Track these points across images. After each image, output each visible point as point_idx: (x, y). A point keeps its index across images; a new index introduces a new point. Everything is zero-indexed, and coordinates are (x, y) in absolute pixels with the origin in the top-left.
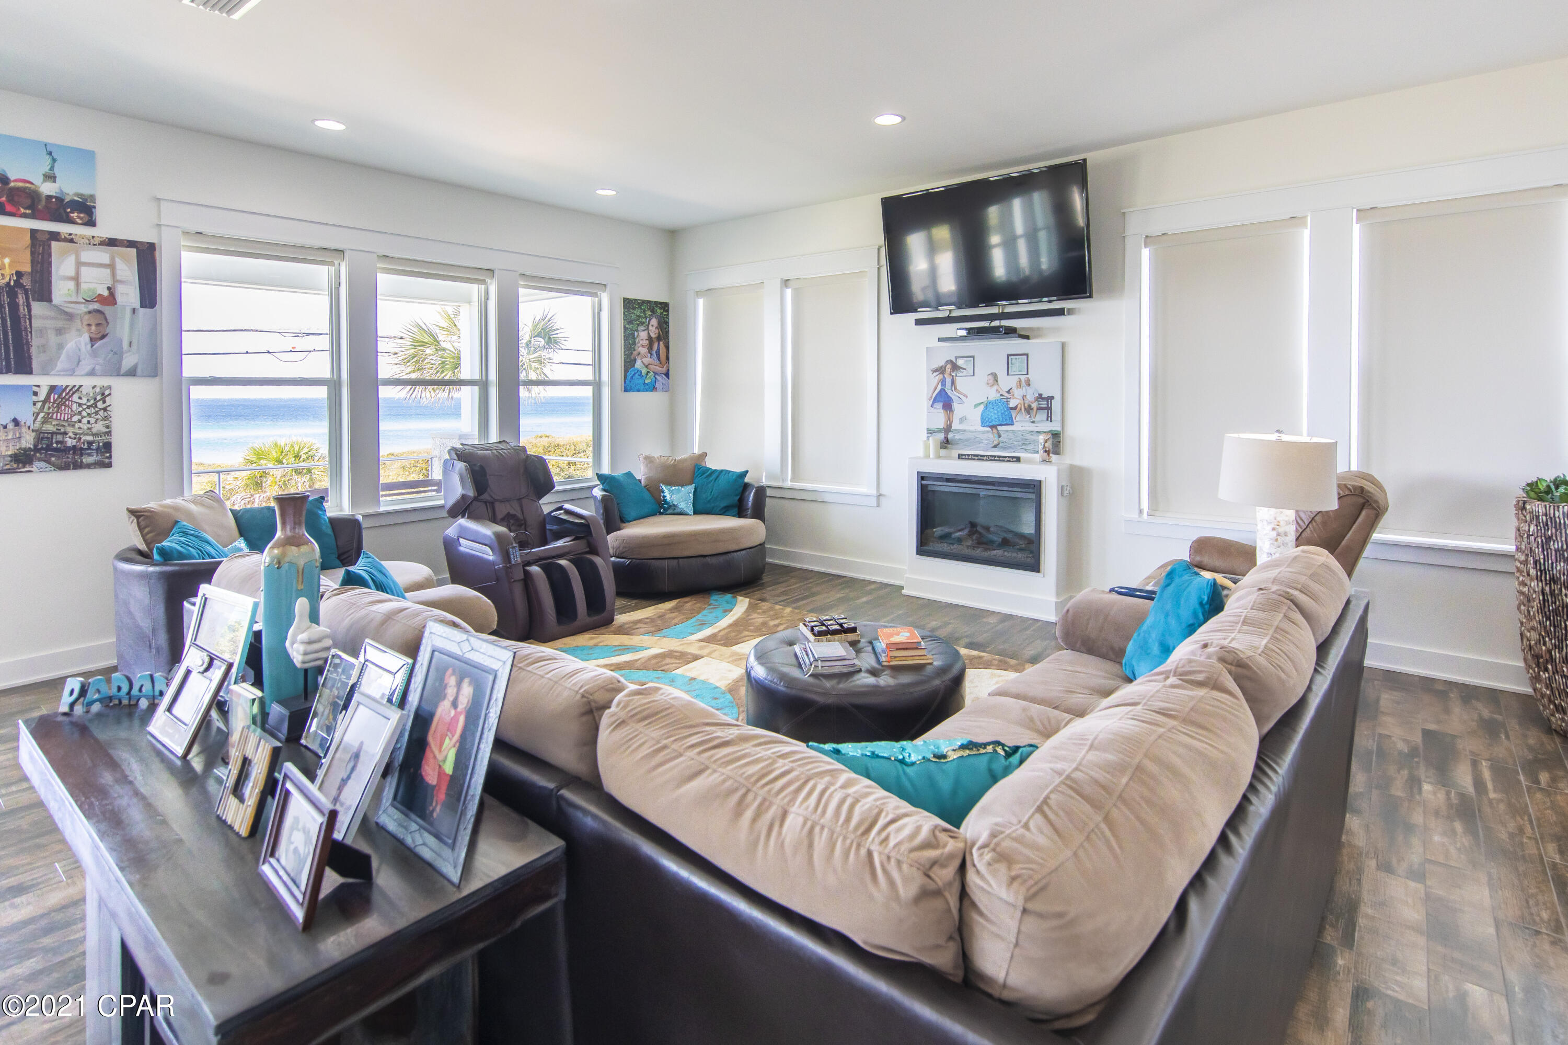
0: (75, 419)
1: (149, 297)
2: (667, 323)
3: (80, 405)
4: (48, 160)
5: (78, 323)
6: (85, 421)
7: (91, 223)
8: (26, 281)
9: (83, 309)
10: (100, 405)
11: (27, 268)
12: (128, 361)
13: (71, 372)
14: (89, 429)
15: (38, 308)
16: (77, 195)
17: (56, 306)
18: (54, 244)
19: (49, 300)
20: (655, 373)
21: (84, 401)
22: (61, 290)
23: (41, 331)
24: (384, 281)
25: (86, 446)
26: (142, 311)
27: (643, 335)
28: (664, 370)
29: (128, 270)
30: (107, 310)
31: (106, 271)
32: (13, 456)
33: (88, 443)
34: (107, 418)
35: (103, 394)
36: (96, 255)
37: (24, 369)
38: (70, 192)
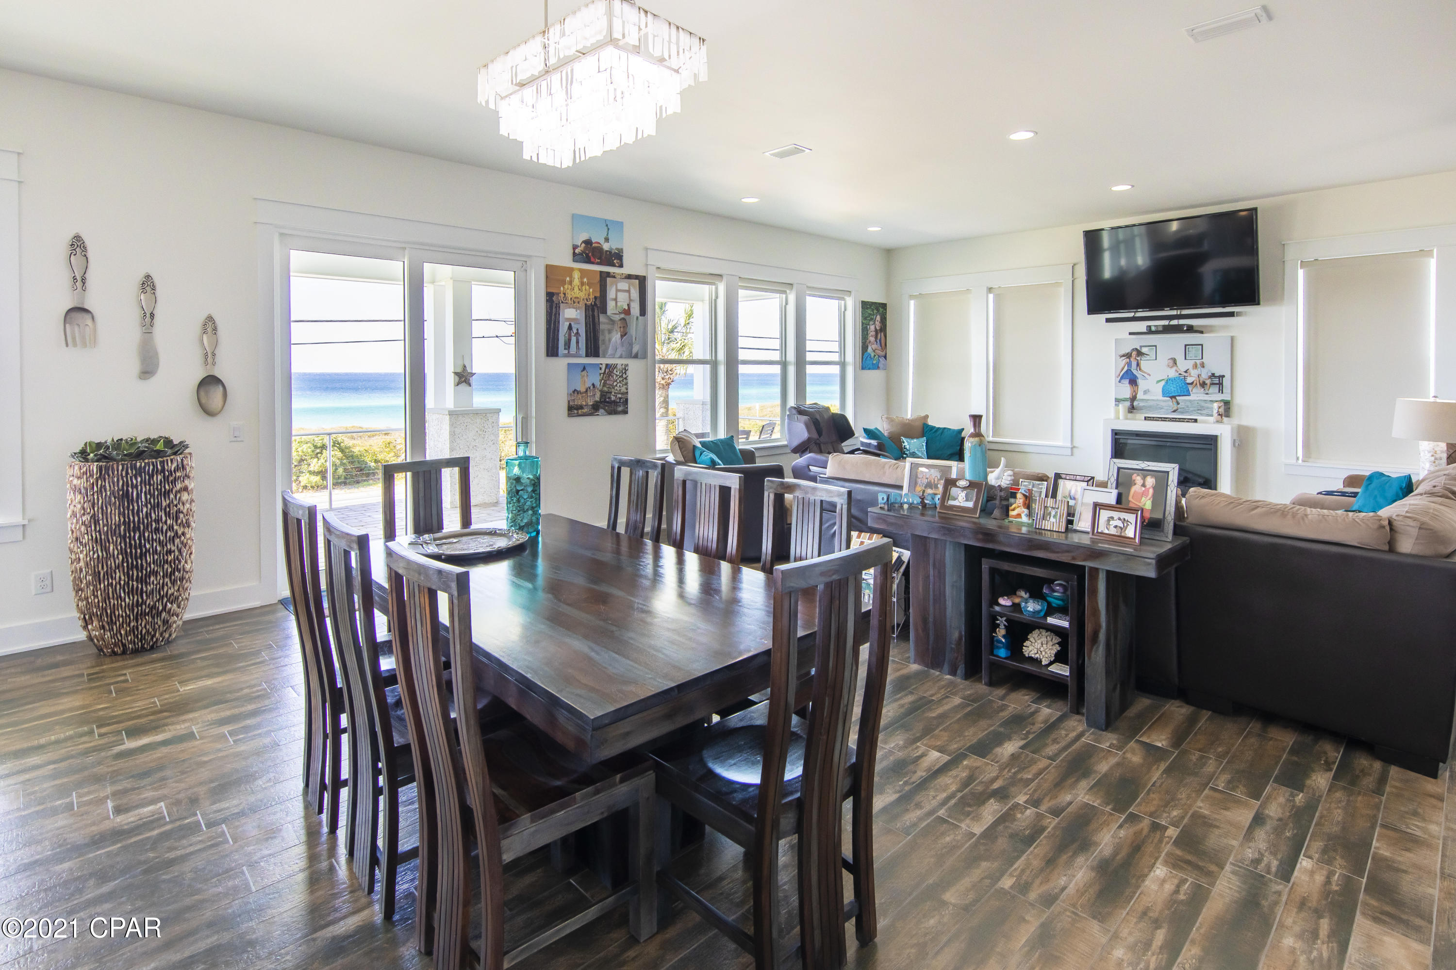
0: (615, 384)
1: (643, 312)
2: (885, 318)
3: (617, 375)
4: (606, 228)
5: (616, 327)
6: (619, 386)
7: (621, 266)
8: (598, 303)
9: (618, 317)
10: (624, 376)
11: (598, 295)
12: (635, 350)
13: (613, 356)
14: (620, 390)
15: (602, 316)
16: (617, 249)
18: (608, 279)
19: (606, 313)
20: (879, 356)
21: (618, 373)
22: (611, 305)
23: (603, 331)
24: (742, 293)
25: (619, 401)
26: (640, 318)
27: (872, 328)
28: (883, 353)
29: (635, 294)
30: (627, 317)
31: (627, 294)
32: (593, 405)
33: (620, 398)
34: (626, 384)
35: (625, 370)
36: (623, 285)
37: (596, 354)
38: (614, 248)
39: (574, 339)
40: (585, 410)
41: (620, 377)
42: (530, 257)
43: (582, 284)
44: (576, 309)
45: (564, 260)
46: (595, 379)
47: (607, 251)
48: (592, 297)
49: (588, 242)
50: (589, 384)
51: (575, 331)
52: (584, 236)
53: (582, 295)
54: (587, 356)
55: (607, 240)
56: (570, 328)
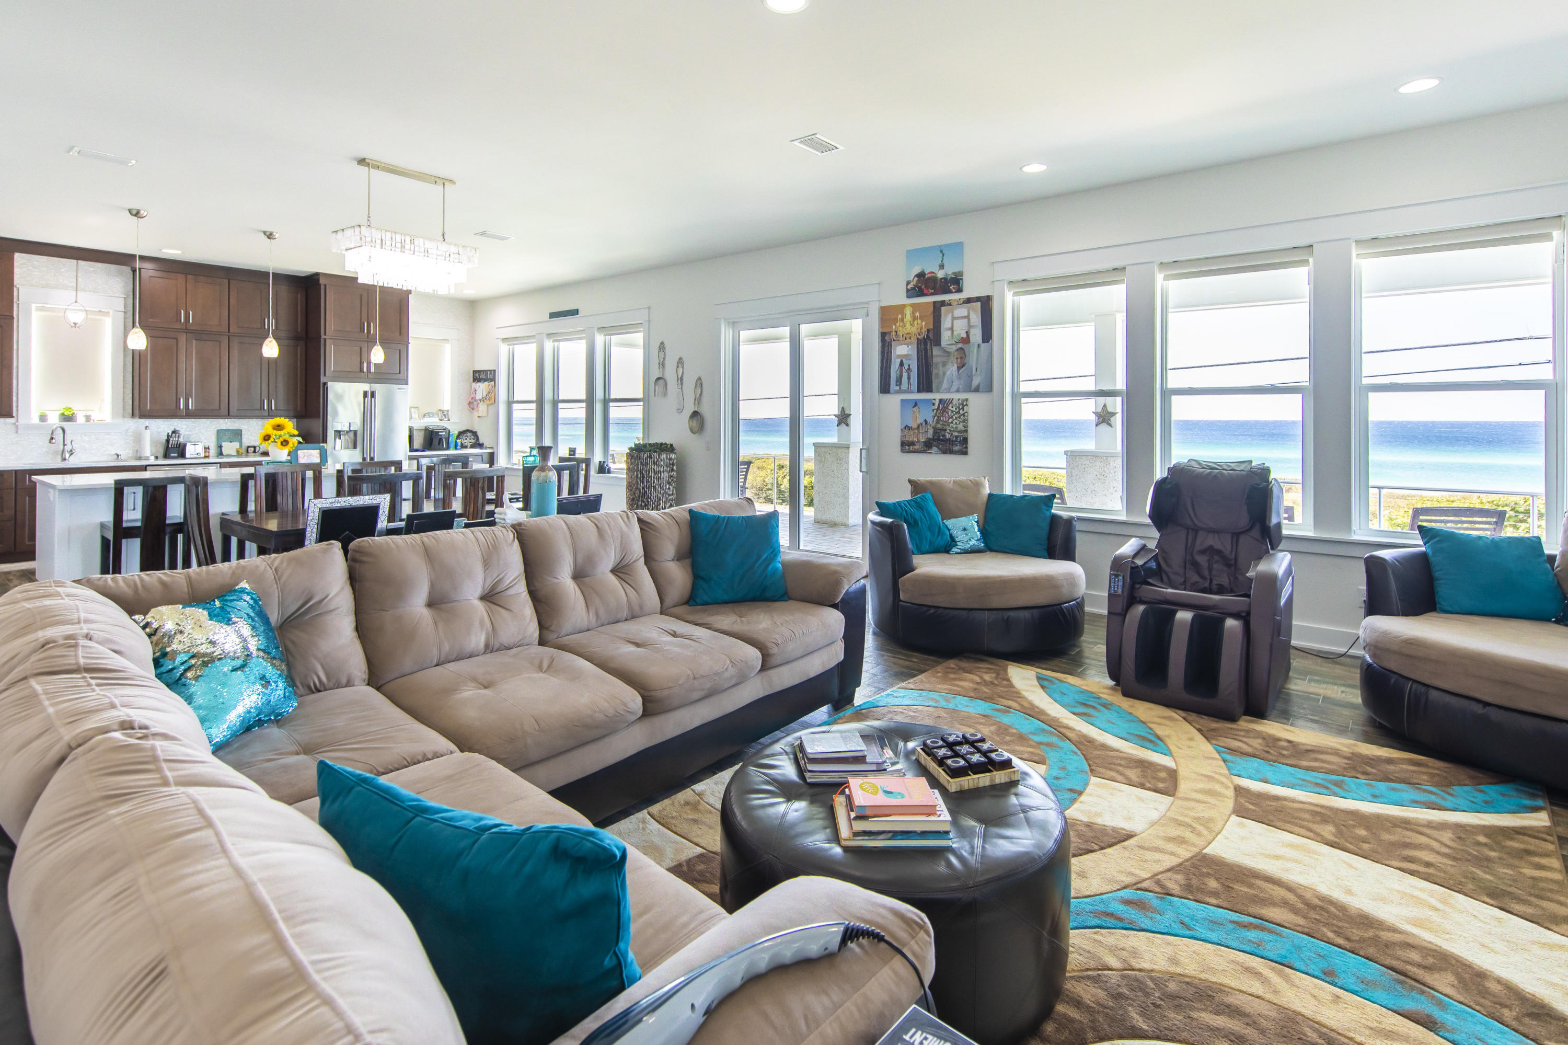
0: (950, 421)
1: (987, 336)
3: (952, 412)
4: (941, 255)
5: (952, 358)
6: (954, 422)
7: (960, 290)
8: (931, 335)
9: (954, 348)
10: (961, 412)
11: (931, 327)
12: (975, 382)
13: (948, 391)
14: (956, 428)
15: (935, 351)
16: (954, 273)
17: (943, 348)
18: (943, 309)
19: (940, 345)
21: (954, 409)
22: (946, 336)
23: (937, 365)
25: (954, 439)
26: (983, 345)
29: (976, 319)
30: (965, 347)
31: (966, 321)
32: (925, 442)
33: (957, 437)
34: (964, 421)
35: (964, 404)
36: (961, 311)
37: (929, 390)
38: (950, 273)
39: (905, 375)
40: (917, 447)
41: (956, 413)
42: (867, 303)
43: (914, 318)
44: (908, 344)
46: (927, 414)
47: (941, 279)
48: (924, 330)
49: (921, 275)
50: (920, 420)
51: (906, 367)
52: (917, 270)
53: (914, 330)
54: (919, 391)
55: (942, 267)
56: (902, 364)
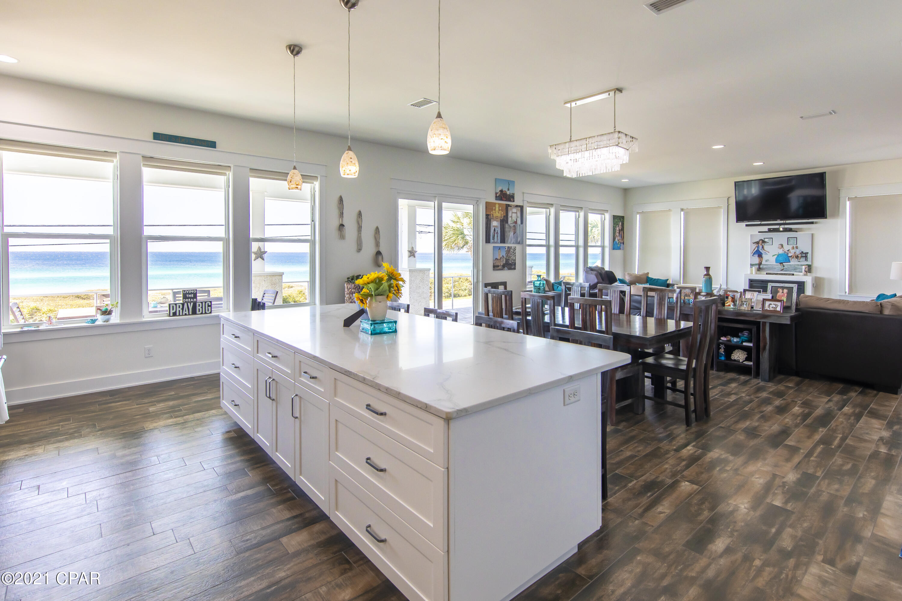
0: (511, 256)
2: (623, 223)
4: (508, 184)
5: (512, 229)
7: (514, 201)
9: (512, 225)
10: (514, 252)
12: (519, 240)
13: (510, 243)
14: (513, 259)
15: (506, 225)
20: (621, 243)
21: (512, 251)
22: (510, 219)
24: (561, 212)
26: (521, 225)
27: (618, 228)
28: (623, 242)
30: (516, 225)
32: (503, 265)
33: (513, 262)
34: (515, 256)
36: (514, 210)
37: (504, 242)
38: (511, 193)
39: (496, 235)
40: (500, 267)
42: (480, 198)
43: (499, 210)
44: (497, 221)
45: (492, 200)
48: (503, 216)
49: (501, 191)
50: (501, 256)
52: (500, 189)
53: (499, 215)
54: (501, 243)
56: (495, 230)
